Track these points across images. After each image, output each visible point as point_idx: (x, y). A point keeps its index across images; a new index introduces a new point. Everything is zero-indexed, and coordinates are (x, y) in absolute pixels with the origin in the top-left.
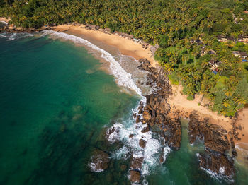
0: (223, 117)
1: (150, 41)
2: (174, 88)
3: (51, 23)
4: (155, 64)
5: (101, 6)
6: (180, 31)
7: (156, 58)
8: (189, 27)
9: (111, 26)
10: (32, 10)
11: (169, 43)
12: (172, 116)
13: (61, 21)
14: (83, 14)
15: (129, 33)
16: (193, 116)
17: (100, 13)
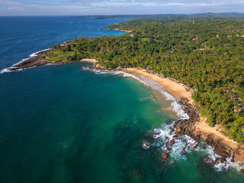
0: (232, 141)
1: (192, 86)
2: (201, 118)
3: (123, 66)
4: (191, 101)
5: (160, 58)
6: (216, 82)
7: (193, 97)
8: (224, 80)
9: (164, 73)
10: (112, 57)
11: (205, 89)
12: (195, 133)
13: (130, 65)
14: (146, 62)
15: (178, 79)
16: (210, 136)
17: (158, 63)
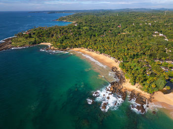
0: (147, 93)
1: (119, 59)
2: (126, 80)
3: (71, 47)
4: (119, 69)
5: (96, 40)
6: (134, 55)
7: (120, 66)
8: (139, 54)
9: (100, 51)
10: (63, 40)
11: (128, 60)
12: (123, 90)
13: (76, 46)
14: (87, 44)
15: (109, 54)
16: (133, 91)
17: (95, 44)
